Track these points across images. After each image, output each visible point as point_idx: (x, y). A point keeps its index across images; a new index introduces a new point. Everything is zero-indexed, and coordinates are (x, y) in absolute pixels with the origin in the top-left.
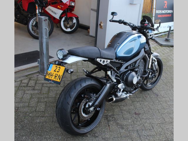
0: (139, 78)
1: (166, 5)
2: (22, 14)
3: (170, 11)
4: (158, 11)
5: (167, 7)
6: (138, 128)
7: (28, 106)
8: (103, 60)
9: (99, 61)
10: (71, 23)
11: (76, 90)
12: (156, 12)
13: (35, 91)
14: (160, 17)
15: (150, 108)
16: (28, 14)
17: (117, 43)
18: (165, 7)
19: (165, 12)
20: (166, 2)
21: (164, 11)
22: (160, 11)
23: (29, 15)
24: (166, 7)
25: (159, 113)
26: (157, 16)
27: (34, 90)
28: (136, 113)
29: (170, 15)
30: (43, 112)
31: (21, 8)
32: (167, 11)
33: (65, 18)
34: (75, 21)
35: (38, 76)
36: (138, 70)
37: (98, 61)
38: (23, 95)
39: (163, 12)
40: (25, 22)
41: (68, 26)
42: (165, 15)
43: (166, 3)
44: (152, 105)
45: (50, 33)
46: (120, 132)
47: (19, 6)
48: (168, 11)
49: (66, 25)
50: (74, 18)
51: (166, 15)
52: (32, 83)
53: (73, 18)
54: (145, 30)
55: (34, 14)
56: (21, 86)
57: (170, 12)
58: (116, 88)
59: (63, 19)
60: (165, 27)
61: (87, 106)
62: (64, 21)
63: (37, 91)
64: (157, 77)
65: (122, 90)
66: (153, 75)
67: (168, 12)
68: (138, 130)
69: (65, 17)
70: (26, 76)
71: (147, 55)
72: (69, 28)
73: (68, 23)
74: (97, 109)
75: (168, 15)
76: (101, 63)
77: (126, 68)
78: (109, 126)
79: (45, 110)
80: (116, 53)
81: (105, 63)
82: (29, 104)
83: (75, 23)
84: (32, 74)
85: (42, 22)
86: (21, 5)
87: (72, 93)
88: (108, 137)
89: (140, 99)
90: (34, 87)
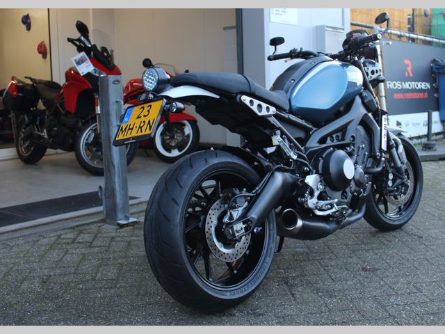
0: (360, 169)
1: (409, 69)
2: (64, 125)
3: (423, 84)
4: (392, 84)
5: (412, 73)
6: (375, 293)
7: (75, 273)
8: (256, 102)
9: (247, 102)
10: (178, 138)
11: (194, 168)
12: (388, 86)
13: (92, 249)
14: (399, 98)
15: (403, 258)
16: (77, 122)
17: (290, 79)
18: (409, 74)
19: (409, 85)
20: (407, 62)
21: (407, 84)
22: (397, 84)
23: (80, 124)
24: (411, 75)
25: (432, 264)
26: (393, 97)
27: (90, 247)
28: (365, 269)
29: (426, 94)
30: (113, 280)
31: (62, 110)
32: (413, 85)
33: (164, 126)
34: (188, 130)
35: (99, 226)
36: (353, 150)
37: (245, 102)
38: (63, 256)
39: (406, 86)
40: (71, 141)
41: (173, 145)
42: (411, 94)
43: (408, 65)
44: (409, 253)
45: (129, 157)
46: (324, 302)
47: (57, 107)
48: (419, 84)
49: (168, 142)
50: (186, 122)
51: (415, 94)
52: (86, 237)
53: (184, 125)
54: (356, 58)
55: (90, 117)
56: (59, 244)
57: (424, 88)
58: (301, 185)
59: (161, 128)
60: (419, 124)
61: (226, 220)
62: (162, 134)
63: (97, 249)
64: (410, 191)
65: (317, 193)
66: (398, 181)
67: (419, 87)
68: (375, 296)
69: (165, 123)
70: (73, 228)
71: (370, 115)
72: (174, 148)
73: (172, 138)
74: (255, 230)
75: (421, 95)
76: (255, 108)
77: (323, 141)
78: (293, 295)
79: (118, 277)
80: (290, 101)
81: (264, 113)
82: (76, 269)
83: (188, 136)
84: (86, 224)
85: (108, 86)
86: (60, 105)
87: (185, 177)
88: (294, 313)
89: (374, 246)
90: (91, 243)
